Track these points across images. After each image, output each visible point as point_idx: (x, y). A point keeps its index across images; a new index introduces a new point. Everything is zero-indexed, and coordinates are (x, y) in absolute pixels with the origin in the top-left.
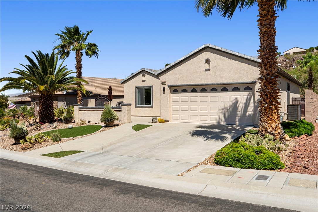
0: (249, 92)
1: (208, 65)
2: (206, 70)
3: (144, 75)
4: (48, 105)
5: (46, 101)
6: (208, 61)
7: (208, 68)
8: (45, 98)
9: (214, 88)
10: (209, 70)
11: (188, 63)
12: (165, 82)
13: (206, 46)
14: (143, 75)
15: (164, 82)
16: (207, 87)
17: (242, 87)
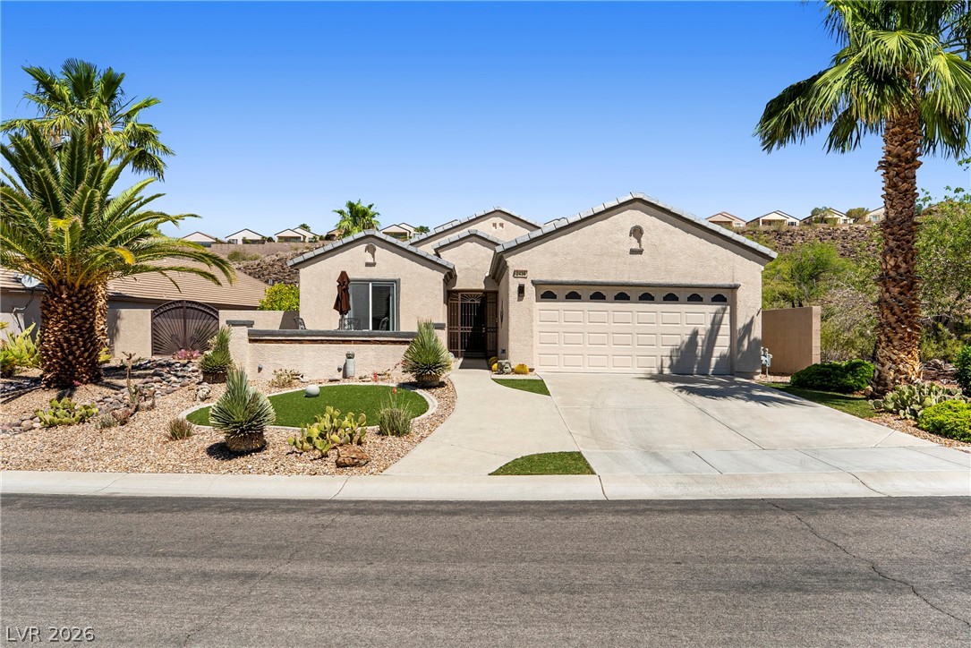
0: (720, 307)
1: (635, 240)
2: (633, 252)
3: (371, 250)
4: (85, 323)
5: (79, 309)
6: (637, 232)
7: (635, 246)
8: (76, 296)
9: (647, 295)
10: (640, 252)
11: (587, 230)
12: (524, 272)
13: (635, 197)
14: (367, 249)
15: (522, 271)
16: (631, 291)
17: (707, 296)
